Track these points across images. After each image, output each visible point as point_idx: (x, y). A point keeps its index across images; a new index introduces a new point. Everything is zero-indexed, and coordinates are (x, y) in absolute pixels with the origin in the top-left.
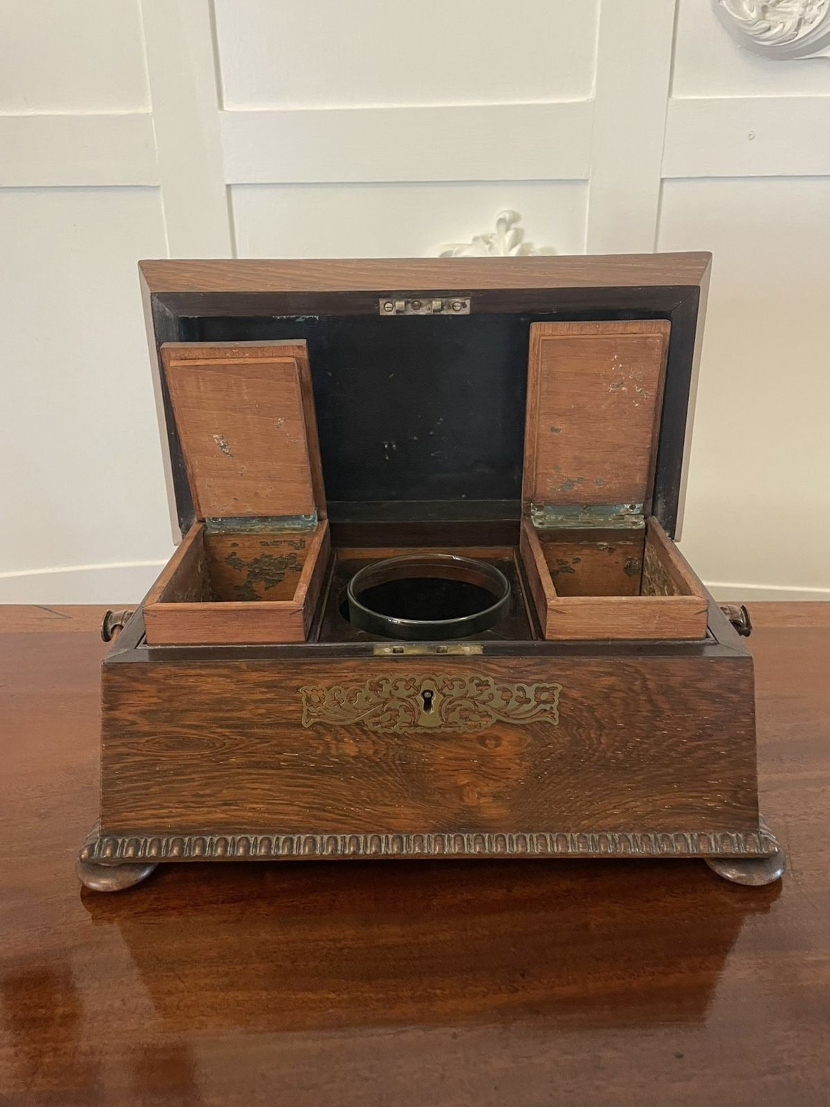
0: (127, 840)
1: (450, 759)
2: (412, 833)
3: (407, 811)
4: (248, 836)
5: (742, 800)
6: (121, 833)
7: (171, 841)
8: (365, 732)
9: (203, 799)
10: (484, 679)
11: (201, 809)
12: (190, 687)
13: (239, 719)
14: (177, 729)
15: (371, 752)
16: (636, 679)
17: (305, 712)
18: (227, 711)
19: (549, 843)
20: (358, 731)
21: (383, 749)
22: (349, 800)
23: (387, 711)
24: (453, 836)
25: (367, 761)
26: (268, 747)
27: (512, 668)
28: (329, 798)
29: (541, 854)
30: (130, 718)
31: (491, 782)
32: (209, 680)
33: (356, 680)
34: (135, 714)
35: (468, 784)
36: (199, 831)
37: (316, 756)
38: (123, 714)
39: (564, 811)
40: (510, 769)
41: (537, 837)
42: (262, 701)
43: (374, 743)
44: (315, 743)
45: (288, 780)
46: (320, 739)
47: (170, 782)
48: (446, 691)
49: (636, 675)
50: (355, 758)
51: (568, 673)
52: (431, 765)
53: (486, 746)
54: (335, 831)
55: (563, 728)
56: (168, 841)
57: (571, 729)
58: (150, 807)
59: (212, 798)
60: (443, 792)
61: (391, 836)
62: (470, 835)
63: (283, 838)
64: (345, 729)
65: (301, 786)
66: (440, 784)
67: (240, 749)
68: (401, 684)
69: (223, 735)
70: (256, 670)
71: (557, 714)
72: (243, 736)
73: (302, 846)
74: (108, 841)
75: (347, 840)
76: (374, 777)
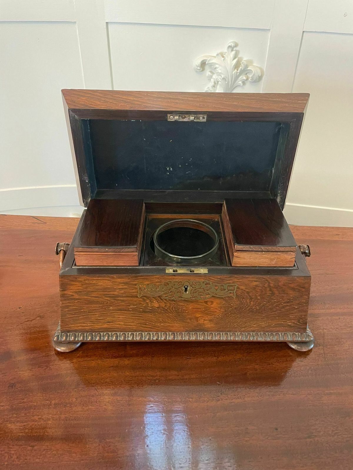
0: (71, 334)
1: (194, 308)
2: (178, 332)
3: (177, 325)
4: (117, 333)
5: (302, 323)
6: (69, 332)
7: (88, 334)
8: (162, 299)
9: (100, 321)
10: (208, 282)
11: (99, 324)
12: (94, 284)
13: (113, 294)
14: (89, 298)
15: (164, 306)
16: (266, 283)
17: (139, 292)
18: (109, 292)
19: (229, 336)
20: (159, 299)
21: (168, 305)
22: (155, 321)
23: (170, 292)
24: (193, 333)
25: (162, 309)
26: (124, 304)
27: (219, 279)
28: (148, 321)
29: (226, 340)
30: (71, 294)
31: (208, 316)
32: (102, 281)
33: (159, 282)
34: (73, 292)
35: (200, 317)
36: (99, 331)
37: (143, 307)
38: (68, 292)
39: (235, 325)
40: (216, 312)
41: (225, 334)
42: (122, 289)
43: (165, 303)
44: (142, 303)
45: (132, 315)
46: (144, 301)
47: (87, 315)
48: (193, 286)
49: (266, 282)
50: (157, 308)
51: (240, 280)
52: (186, 310)
53: (208, 304)
54: (149, 331)
55: (237, 299)
56: (87, 334)
57: (240, 299)
58: (80, 323)
59: (104, 320)
60: (190, 319)
61: (170, 333)
62: (200, 333)
63: (130, 333)
64: (154, 298)
65: (137, 317)
66: (190, 317)
67: (114, 304)
68: (176, 284)
69: (107, 300)
70: (120, 278)
71: (235, 294)
72: (115, 300)
73: (137, 337)
74: (64, 334)
75: (154, 334)
76: (165, 314)
